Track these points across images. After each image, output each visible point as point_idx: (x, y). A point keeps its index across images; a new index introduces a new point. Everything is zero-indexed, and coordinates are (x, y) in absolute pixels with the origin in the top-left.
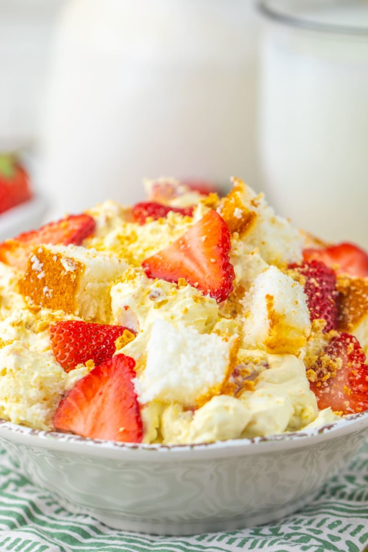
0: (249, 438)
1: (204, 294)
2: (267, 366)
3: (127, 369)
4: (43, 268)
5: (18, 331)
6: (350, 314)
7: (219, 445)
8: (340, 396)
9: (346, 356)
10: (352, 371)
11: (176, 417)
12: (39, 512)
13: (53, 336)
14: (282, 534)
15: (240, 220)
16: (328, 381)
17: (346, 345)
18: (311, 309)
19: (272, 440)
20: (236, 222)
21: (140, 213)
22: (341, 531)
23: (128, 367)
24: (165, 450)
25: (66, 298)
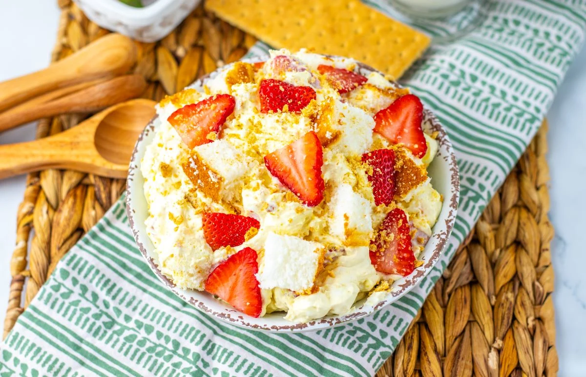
1: (304, 203)
2: (344, 251)
4: (197, 169)
5: (182, 208)
6: (402, 188)
7: (310, 328)
8: (391, 264)
9: (397, 229)
10: (400, 242)
15: (329, 138)
16: (384, 251)
17: (397, 220)
18: (376, 192)
19: (344, 322)
22: (388, 325)
23: (252, 258)
25: (213, 192)
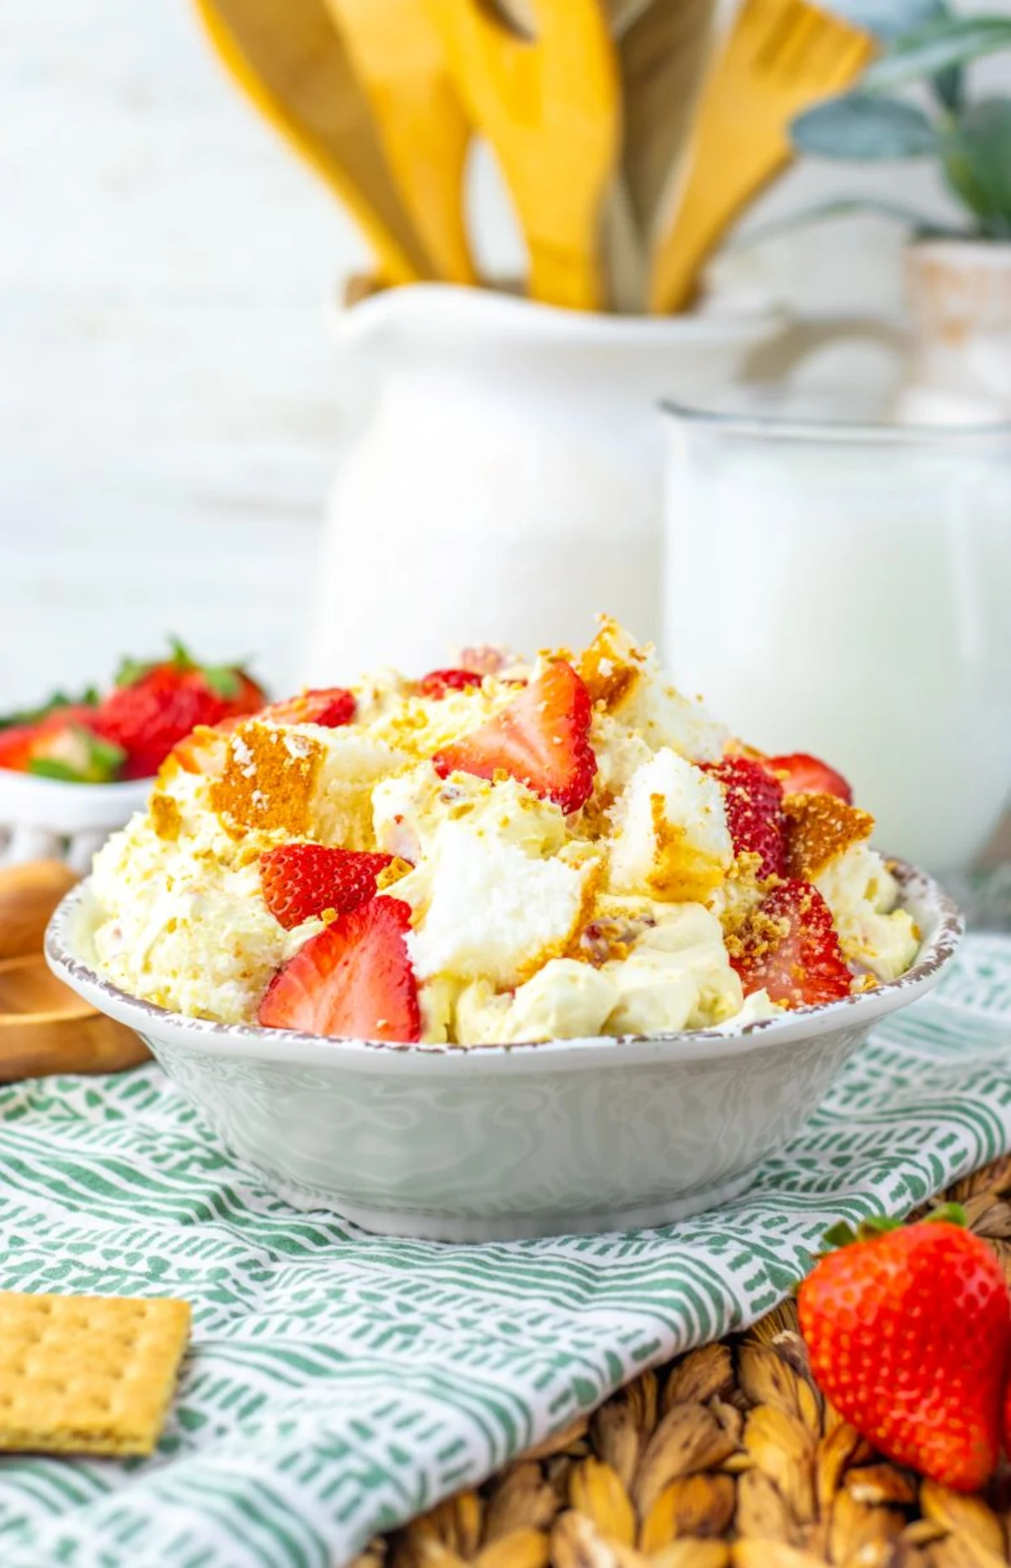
0: (613, 1036)
1: (541, 797)
2: (652, 923)
3: (395, 921)
4: (252, 759)
5: (206, 867)
6: (805, 852)
7: (559, 1045)
8: (784, 982)
9: (796, 916)
10: (808, 941)
11: (483, 1004)
12: (239, 1205)
13: (264, 870)
14: (678, 1236)
15: (609, 681)
16: (764, 956)
17: (797, 900)
18: (736, 838)
19: (656, 1040)
20: (602, 682)
21: (436, 686)
22: (785, 1232)
23: (397, 917)
24: (459, 1052)
25: (292, 807)
